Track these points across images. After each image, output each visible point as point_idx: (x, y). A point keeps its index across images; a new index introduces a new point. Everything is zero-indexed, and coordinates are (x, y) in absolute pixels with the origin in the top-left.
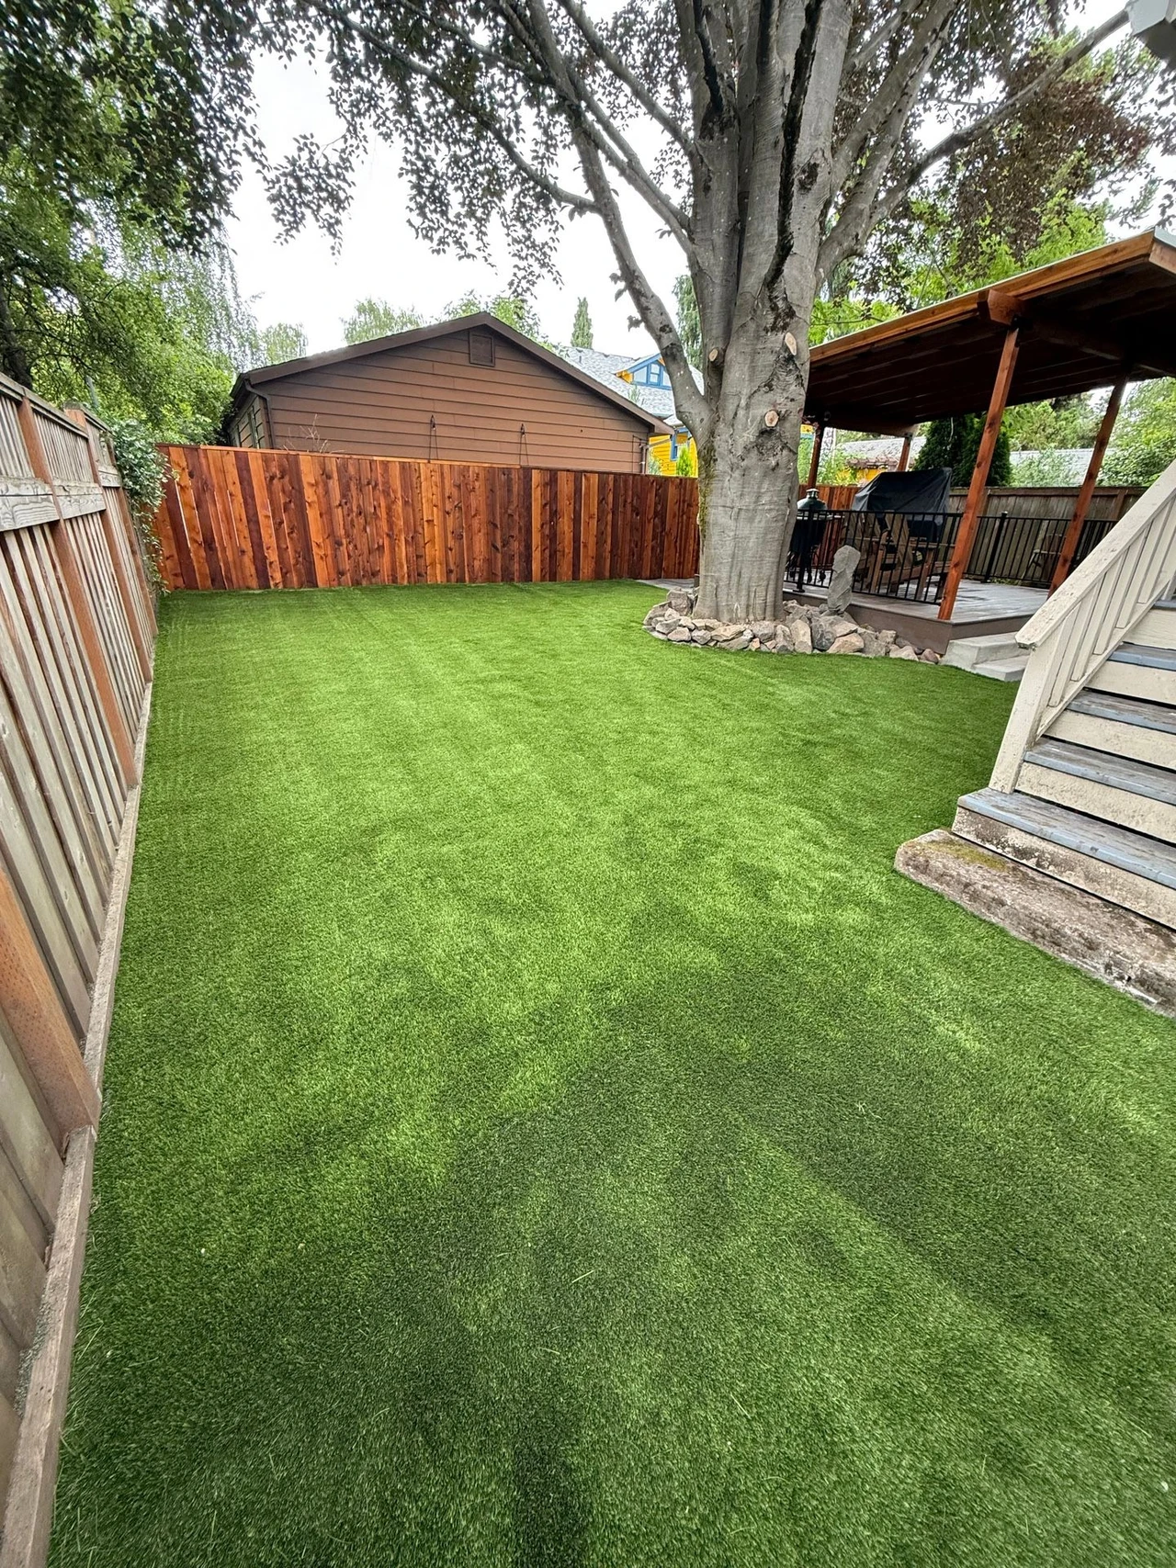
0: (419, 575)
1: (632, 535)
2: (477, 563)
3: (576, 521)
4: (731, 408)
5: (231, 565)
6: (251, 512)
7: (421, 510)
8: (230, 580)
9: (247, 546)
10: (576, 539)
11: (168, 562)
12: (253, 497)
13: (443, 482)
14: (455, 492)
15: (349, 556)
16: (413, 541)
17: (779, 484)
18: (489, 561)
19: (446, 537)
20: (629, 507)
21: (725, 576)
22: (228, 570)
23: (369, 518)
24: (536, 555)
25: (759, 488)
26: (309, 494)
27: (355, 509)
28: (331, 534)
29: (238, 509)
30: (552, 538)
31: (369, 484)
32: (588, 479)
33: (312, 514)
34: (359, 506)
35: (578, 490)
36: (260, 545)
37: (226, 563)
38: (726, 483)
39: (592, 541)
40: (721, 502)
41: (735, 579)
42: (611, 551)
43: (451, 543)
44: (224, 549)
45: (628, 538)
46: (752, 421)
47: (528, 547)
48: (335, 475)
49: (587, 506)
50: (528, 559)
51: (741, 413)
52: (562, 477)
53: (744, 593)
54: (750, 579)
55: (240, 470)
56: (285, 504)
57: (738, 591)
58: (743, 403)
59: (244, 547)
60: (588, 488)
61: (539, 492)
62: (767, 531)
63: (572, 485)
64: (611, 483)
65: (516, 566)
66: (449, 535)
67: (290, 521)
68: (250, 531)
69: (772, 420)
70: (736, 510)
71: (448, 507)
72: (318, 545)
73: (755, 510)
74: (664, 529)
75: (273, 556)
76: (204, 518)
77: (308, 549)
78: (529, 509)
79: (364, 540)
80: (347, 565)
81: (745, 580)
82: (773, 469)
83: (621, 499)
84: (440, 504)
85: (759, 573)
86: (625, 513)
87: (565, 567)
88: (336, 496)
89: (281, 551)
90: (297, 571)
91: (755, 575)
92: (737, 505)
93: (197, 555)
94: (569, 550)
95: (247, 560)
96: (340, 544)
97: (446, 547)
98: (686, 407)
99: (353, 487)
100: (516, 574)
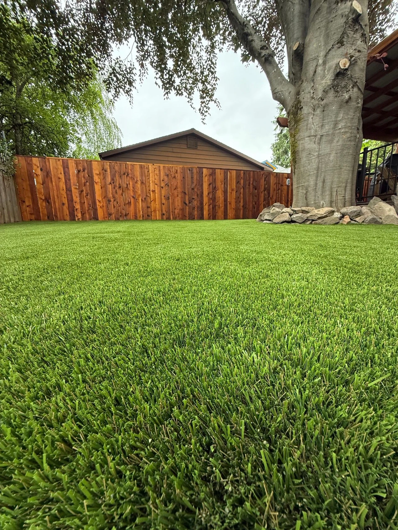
0: (148, 216)
1: (253, 198)
2: (176, 211)
3: (225, 192)
4: (311, 69)
5: (58, 210)
6: (68, 186)
7: (149, 186)
8: (56, 216)
9: (65, 201)
10: (225, 200)
11: (28, 208)
12: (69, 180)
13: (160, 173)
14: (166, 178)
15: (114, 207)
16: (144, 200)
17: (351, 113)
18: (182, 210)
19: (161, 199)
20: (251, 186)
21: (312, 183)
22: (56, 212)
23: (124, 189)
24: (206, 208)
25: (336, 117)
26: (96, 178)
27: (117, 185)
28: (105, 197)
29: (62, 185)
30: (213, 199)
31: (124, 174)
32: (230, 173)
33: (97, 188)
34: (119, 184)
35: (226, 178)
36: (72, 200)
37: (55, 209)
38: (311, 120)
39: (233, 201)
40: (307, 134)
41: (320, 184)
42: (243, 206)
43: (164, 201)
44: (55, 202)
45: (251, 200)
46: (329, 71)
47: (202, 203)
48: (109, 170)
49: (231, 185)
50: (202, 209)
51: (319, 69)
52: (218, 171)
53: (328, 193)
54: (332, 182)
55: (64, 168)
56: (85, 183)
57: (323, 192)
58: (321, 61)
59: (64, 202)
60: (231, 177)
61: (207, 178)
62: (343, 147)
63: (223, 175)
64: (242, 175)
65: (196, 213)
66: (163, 197)
67: (86, 190)
68: (67, 195)
69: (345, 64)
70: (319, 136)
71: (163, 185)
72: (99, 201)
73: (333, 134)
74: (269, 196)
75: (78, 206)
76: (47, 188)
77: (94, 203)
78: (202, 186)
79: (122, 199)
80: (113, 211)
81: (328, 184)
82: (347, 102)
83: (247, 183)
84: (158, 183)
85: (339, 178)
86: (249, 188)
87: (220, 212)
88: (109, 179)
89: (82, 204)
90: (88, 213)
91: (336, 179)
92: (320, 133)
93: (42, 204)
94: (222, 205)
95: (65, 208)
96: (109, 201)
97: (161, 203)
98: (279, 88)
99: (117, 175)
100: (196, 216)
